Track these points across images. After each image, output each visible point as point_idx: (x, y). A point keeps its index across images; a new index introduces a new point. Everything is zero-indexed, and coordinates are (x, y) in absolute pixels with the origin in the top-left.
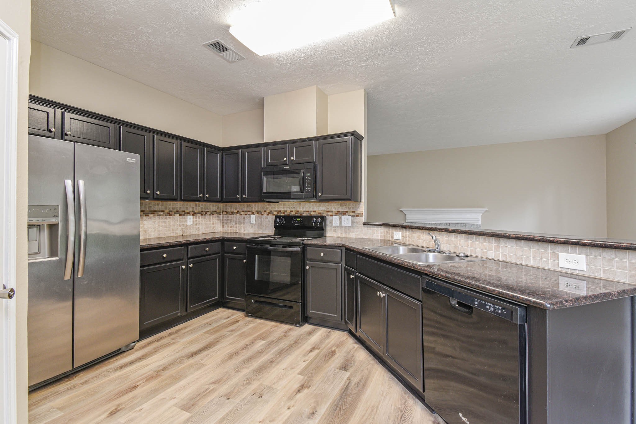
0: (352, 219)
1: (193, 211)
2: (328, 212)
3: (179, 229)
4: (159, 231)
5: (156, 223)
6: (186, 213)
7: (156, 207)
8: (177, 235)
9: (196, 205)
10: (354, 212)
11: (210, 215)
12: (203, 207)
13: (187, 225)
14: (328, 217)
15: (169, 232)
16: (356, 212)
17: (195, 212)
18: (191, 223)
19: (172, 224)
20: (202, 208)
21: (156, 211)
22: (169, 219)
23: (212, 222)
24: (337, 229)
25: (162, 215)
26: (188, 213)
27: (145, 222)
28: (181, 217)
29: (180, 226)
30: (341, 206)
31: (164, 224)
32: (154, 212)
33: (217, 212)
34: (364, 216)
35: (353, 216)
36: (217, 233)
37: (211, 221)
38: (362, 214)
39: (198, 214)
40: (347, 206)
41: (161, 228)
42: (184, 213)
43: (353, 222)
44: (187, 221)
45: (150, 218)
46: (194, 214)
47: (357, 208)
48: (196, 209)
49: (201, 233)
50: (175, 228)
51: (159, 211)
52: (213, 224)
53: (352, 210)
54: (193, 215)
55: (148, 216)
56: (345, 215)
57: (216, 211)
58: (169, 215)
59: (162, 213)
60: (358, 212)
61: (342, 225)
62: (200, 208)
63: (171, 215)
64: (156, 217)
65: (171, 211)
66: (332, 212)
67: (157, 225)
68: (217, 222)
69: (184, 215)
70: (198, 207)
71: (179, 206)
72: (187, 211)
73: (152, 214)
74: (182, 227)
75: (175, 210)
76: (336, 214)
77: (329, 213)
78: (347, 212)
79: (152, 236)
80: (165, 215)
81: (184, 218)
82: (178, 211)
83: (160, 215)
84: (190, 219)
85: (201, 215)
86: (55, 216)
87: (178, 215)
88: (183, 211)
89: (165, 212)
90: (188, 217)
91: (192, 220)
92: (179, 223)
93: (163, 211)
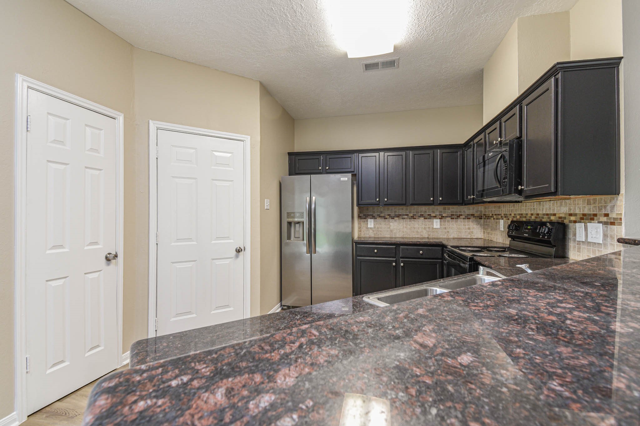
0: (603, 230)
1: (440, 215)
2: (571, 215)
3: (425, 232)
4: (403, 232)
5: (401, 225)
6: (432, 217)
7: (401, 211)
8: (422, 237)
9: (445, 209)
10: (606, 215)
11: (464, 219)
12: (454, 210)
13: (433, 228)
14: (571, 225)
15: (414, 234)
16: (610, 216)
17: (444, 215)
18: (439, 227)
19: (416, 226)
20: (452, 212)
21: (401, 215)
22: (413, 222)
23: (467, 227)
24: (582, 246)
25: (406, 218)
26: (435, 217)
27: (391, 224)
28: (426, 220)
29: (425, 228)
30: (587, 204)
31: (408, 227)
32: (398, 216)
33: (475, 215)
34: (623, 224)
35: (605, 223)
36: (476, 240)
37: (465, 226)
38: (621, 219)
39: (447, 218)
40: (597, 205)
41: (405, 229)
42: (430, 217)
43: (605, 236)
44: (433, 224)
45: (395, 221)
46: (442, 218)
47: (613, 207)
48: (445, 213)
49: (451, 237)
50: (420, 230)
51: (404, 215)
52: (469, 229)
53: (603, 212)
54: (440, 219)
55: (394, 219)
56: (592, 221)
57: (473, 215)
58: (414, 218)
59: (406, 217)
60: (613, 215)
61: (589, 241)
62: (449, 211)
63: (415, 219)
64: (401, 220)
65: (415, 215)
66: (575, 215)
67: (402, 227)
68: (475, 226)
69: (430, 219)
70: (447, 211)
71: (424, 210)
72: (433, 215)
73: (397, 217)
74: (428, 230)
75: (420, 214)
76: (582, 219)
77: (573, 218)
78: (595, 215)
79: (398, 236)
80: (410, 219)
81: (430, 221)
82: (423, 215)
83: (404, 218)
84: (437, 222)
85: (451, 219)
86: (302, 218)
87: (423, 218)
88: (428, 215)
89: (409, 215)
90: (435, 220)
91: (439, 224)
92: (423, 226)
93: (408, 215)
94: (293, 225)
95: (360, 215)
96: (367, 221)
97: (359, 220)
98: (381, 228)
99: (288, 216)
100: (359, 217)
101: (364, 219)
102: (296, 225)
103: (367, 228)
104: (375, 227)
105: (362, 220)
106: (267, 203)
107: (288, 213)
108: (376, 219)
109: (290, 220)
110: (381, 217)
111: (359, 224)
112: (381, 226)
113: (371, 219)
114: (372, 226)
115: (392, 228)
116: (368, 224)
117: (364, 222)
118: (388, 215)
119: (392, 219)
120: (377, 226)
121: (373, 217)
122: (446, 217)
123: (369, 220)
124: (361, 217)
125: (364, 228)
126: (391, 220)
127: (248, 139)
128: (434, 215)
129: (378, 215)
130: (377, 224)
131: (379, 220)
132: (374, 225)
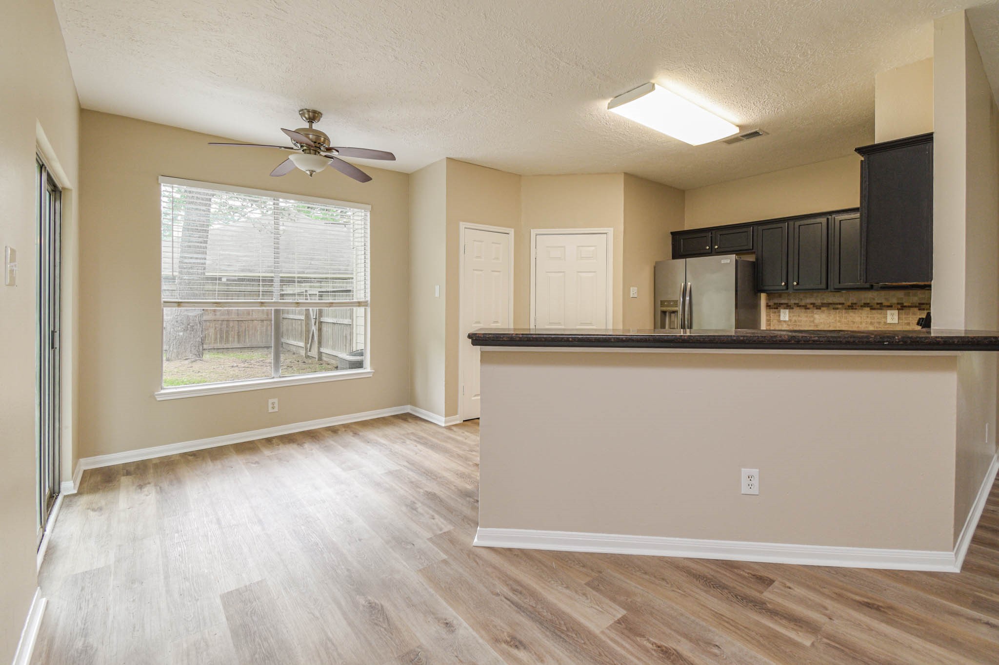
1: (898, 304)
3: (872, 329)
6: (884, 306)
7: (832, 298)
18: (896, 321)
21: (831, 304)
25: (840, 309)
26: (890, 307)
27: (816, 316)
28: (874, 311)
32: (828, 305)
42: (881, 307)
44: (886, 318)
50: (863, 326)
51: (837, 304)
54: (898, 309)
55: (820, 309)
58: (852, 309)
59: (840, 306)
62: (916, 298)
63: (855, 309)
64: (832, 311)
65: (856, 304)
69: (881, 309)
71: (870, 296)
72: (887, 303)
73: (825, 306)
75: (863, 302)
80: (845, 309)
81: (880, 314)
82: (868, 304)
83: (837, 309)
84: (892, 315)
85: (919, 310)
86: (676, 307)
87: (869, 309)
88: (878, 304)
89: (845, 305)
90: (889, 312)
91: (896, 317)
92: (869, 320)
93: (843, 304)
94: (667, 314)
95: (769, 304)
96: (779, 312)
97: (768, 310)
98: (800, 321)
99: (661, 304)
100: (768, 306)
101: (775, 308)
102: (672, 315)
103: (780, 321)
104: (790, 320)
105: (771, 310)
106: (633, 291)
107: (661, 301)
108: (793, 308)
109: (664, 309)
110: (800, 306)
111: (767, 316)
112: (800, 319)
113: (785, 309)
114: (787, 319)
115: (817, 321)
116: (780, 316)
117: (775, 313)
118: (811, 304)
119: (817, 309)
120: (794, 318)
121: (788, 306)
122: (909, 307)
123: (782, 311)
124: (770, 306)
125: (775, 321)
126: (816, 311)
127: (610, 230)
128: (889, 304)
129: (795, 304)
130: (794, 316)
131: (797, 310)
132: (790, 317)
